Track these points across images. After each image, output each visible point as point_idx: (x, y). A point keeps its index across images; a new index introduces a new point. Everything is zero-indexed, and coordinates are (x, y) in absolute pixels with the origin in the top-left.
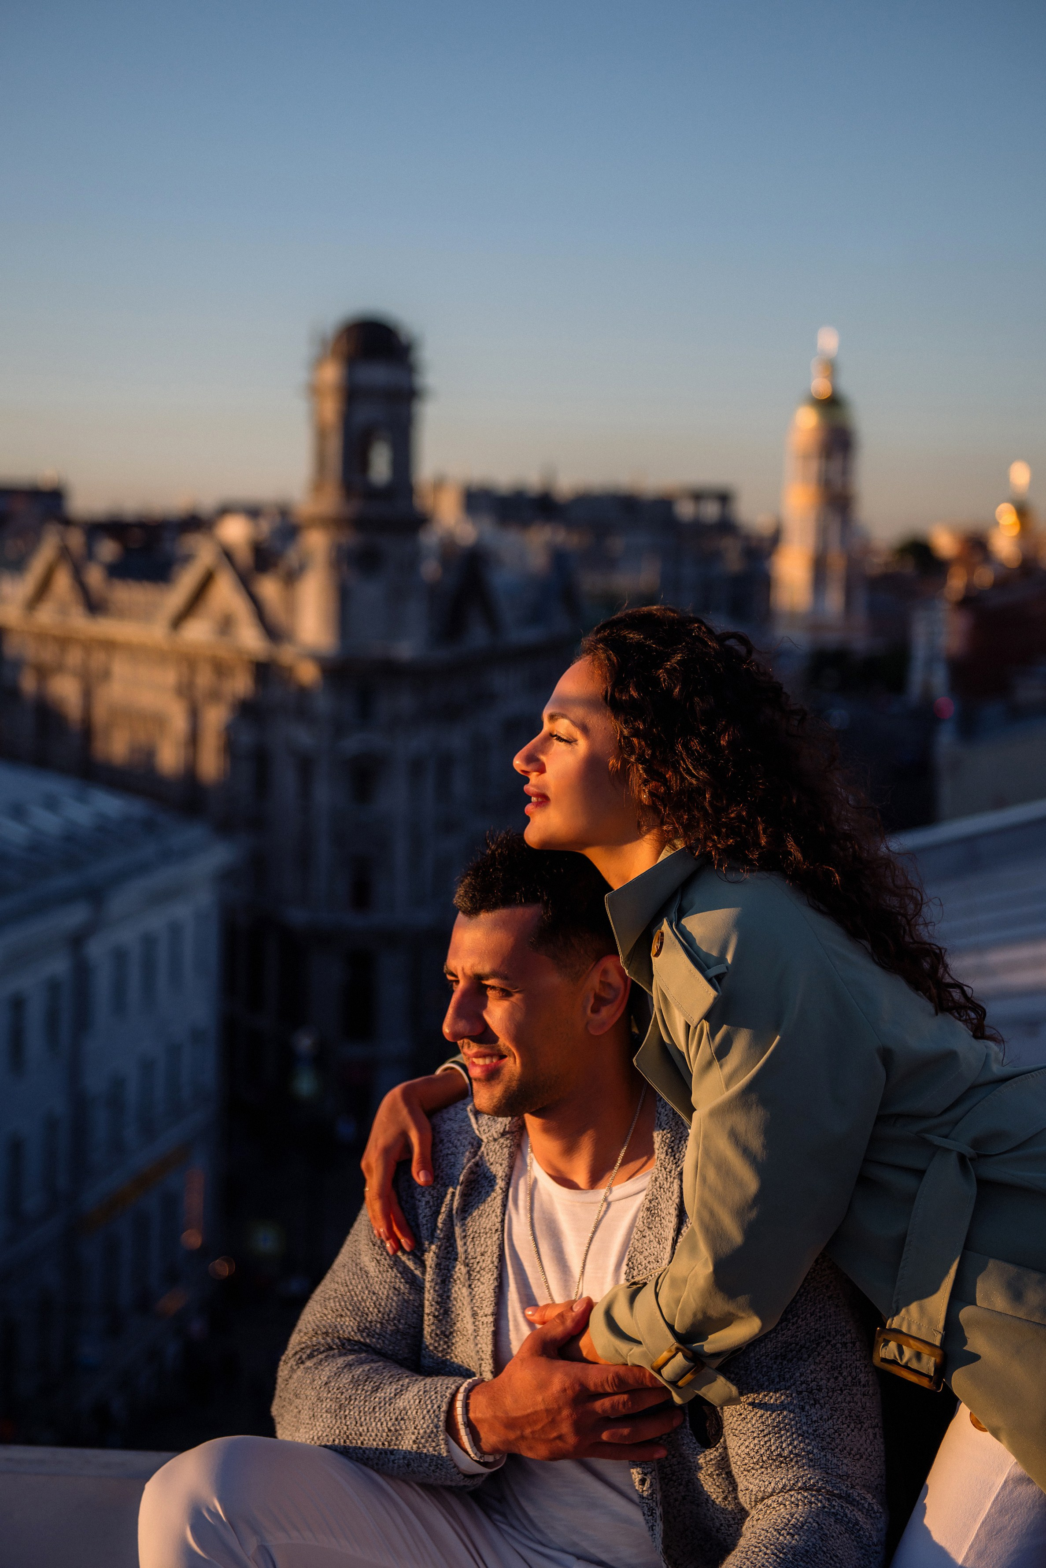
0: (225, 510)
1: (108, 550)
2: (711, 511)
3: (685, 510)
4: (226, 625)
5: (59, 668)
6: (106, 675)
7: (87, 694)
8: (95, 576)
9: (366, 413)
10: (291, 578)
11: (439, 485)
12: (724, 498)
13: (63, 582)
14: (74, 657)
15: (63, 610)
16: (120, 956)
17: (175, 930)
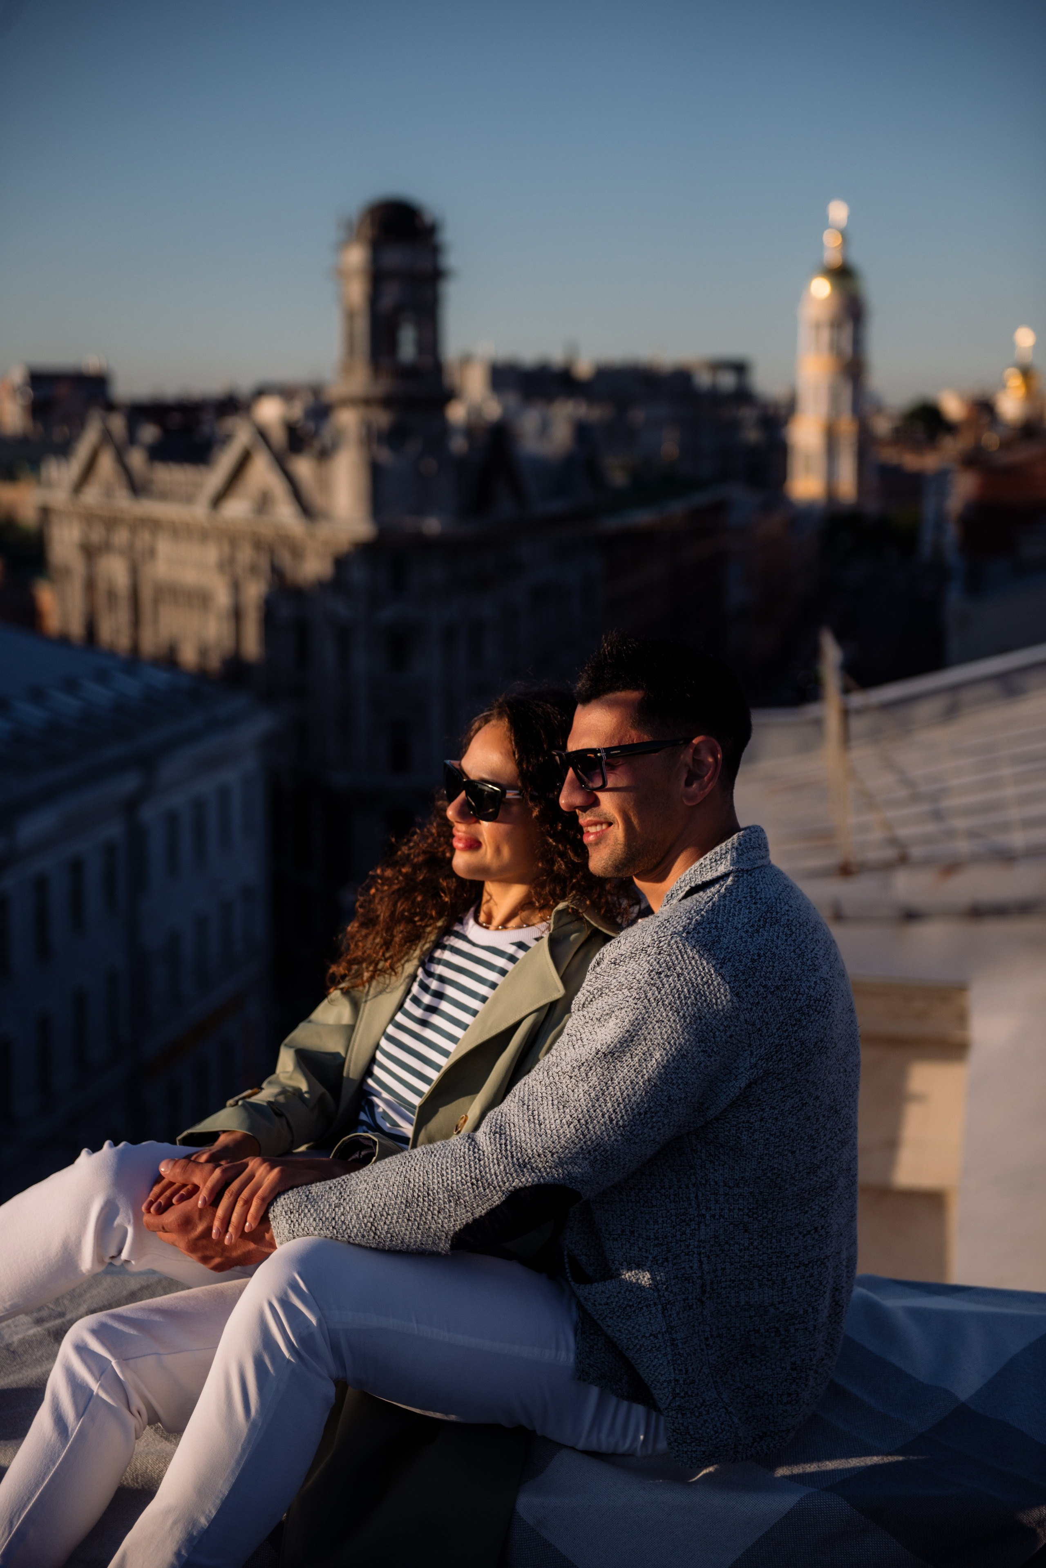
0: (261, 392)
1: (149, 433)
2: (727, 381)
3: (704, 380)
4: (264, 503)
5: (106, 547)
6: (152, 553)
7: (134, 571)
8: (137, 459)
9: (392, 294)
10: (324, 455)
11: (466, 360)
12: (740, 368)
13: (106, 463)
14: (121, 537)
15: (108, 493)
16: (172, 819)
17: (224, 794)
